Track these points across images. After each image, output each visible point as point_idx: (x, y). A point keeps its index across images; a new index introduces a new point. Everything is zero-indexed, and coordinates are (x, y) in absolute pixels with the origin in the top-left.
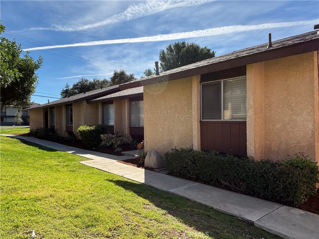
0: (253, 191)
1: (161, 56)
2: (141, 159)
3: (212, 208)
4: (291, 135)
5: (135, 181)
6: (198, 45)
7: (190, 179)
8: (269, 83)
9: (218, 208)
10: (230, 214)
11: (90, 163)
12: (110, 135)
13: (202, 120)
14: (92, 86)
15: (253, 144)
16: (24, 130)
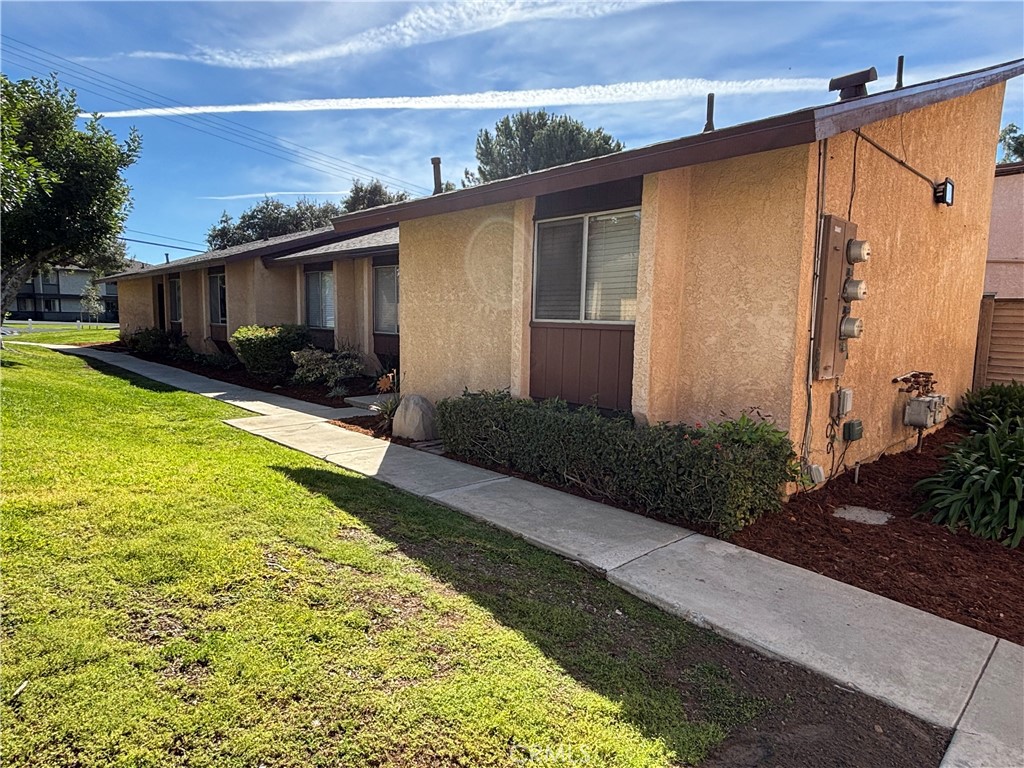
0: (632, 497)
1: (481, 148)
2: (386, 416)
3: (520, 538)
4: (741, 362)
5: (351, 470)
6: (579, 122)
7: (494, 467)
8: (698, 228)
9: (532, 537)
10: (558, 553)
11: (254, 425)
12: (318, 353)
13: (534, 320)
14: (295, 221)
15: (648, 383)
16: (106, 335)
